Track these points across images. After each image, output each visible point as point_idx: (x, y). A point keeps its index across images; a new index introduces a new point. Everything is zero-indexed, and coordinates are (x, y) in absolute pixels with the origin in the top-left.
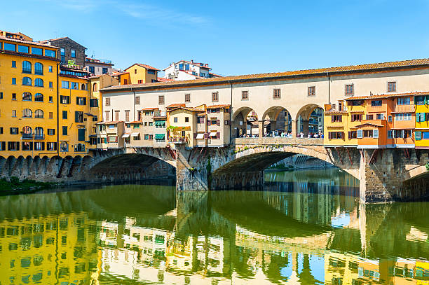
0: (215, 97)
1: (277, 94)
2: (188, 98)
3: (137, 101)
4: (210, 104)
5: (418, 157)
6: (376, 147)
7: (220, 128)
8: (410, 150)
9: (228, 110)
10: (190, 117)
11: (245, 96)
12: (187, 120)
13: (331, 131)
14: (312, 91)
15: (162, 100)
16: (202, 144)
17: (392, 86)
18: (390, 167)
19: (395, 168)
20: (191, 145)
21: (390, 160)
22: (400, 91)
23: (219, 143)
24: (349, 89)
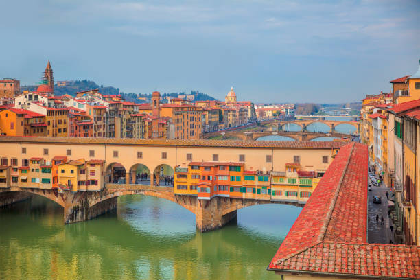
0: (92, 153)
1: (140, 155)
2: (69, 152)
3: (24, 151)
4: (88, 159)
5: (231, 201)
6: (209, 198)
7: (98, 177)
8: (227, 198)
9: (102, 163)
10: (75, 169)
11: (116, 154)
12: (72, 171)
13: (179, 184)
14: (164, 156)
15: (46, 152)
16: (83, 188)
17: (215, 157)
18: (215, 208)
19: (218, 208)
20: (75, 189)
21: (216, 204)
22: (221, 160)
23: (97, 188)
24: (189, 157)
